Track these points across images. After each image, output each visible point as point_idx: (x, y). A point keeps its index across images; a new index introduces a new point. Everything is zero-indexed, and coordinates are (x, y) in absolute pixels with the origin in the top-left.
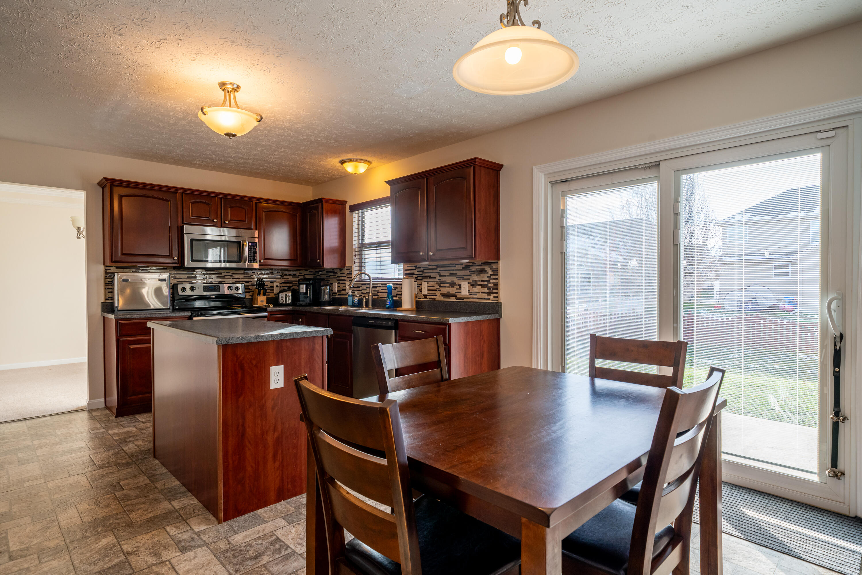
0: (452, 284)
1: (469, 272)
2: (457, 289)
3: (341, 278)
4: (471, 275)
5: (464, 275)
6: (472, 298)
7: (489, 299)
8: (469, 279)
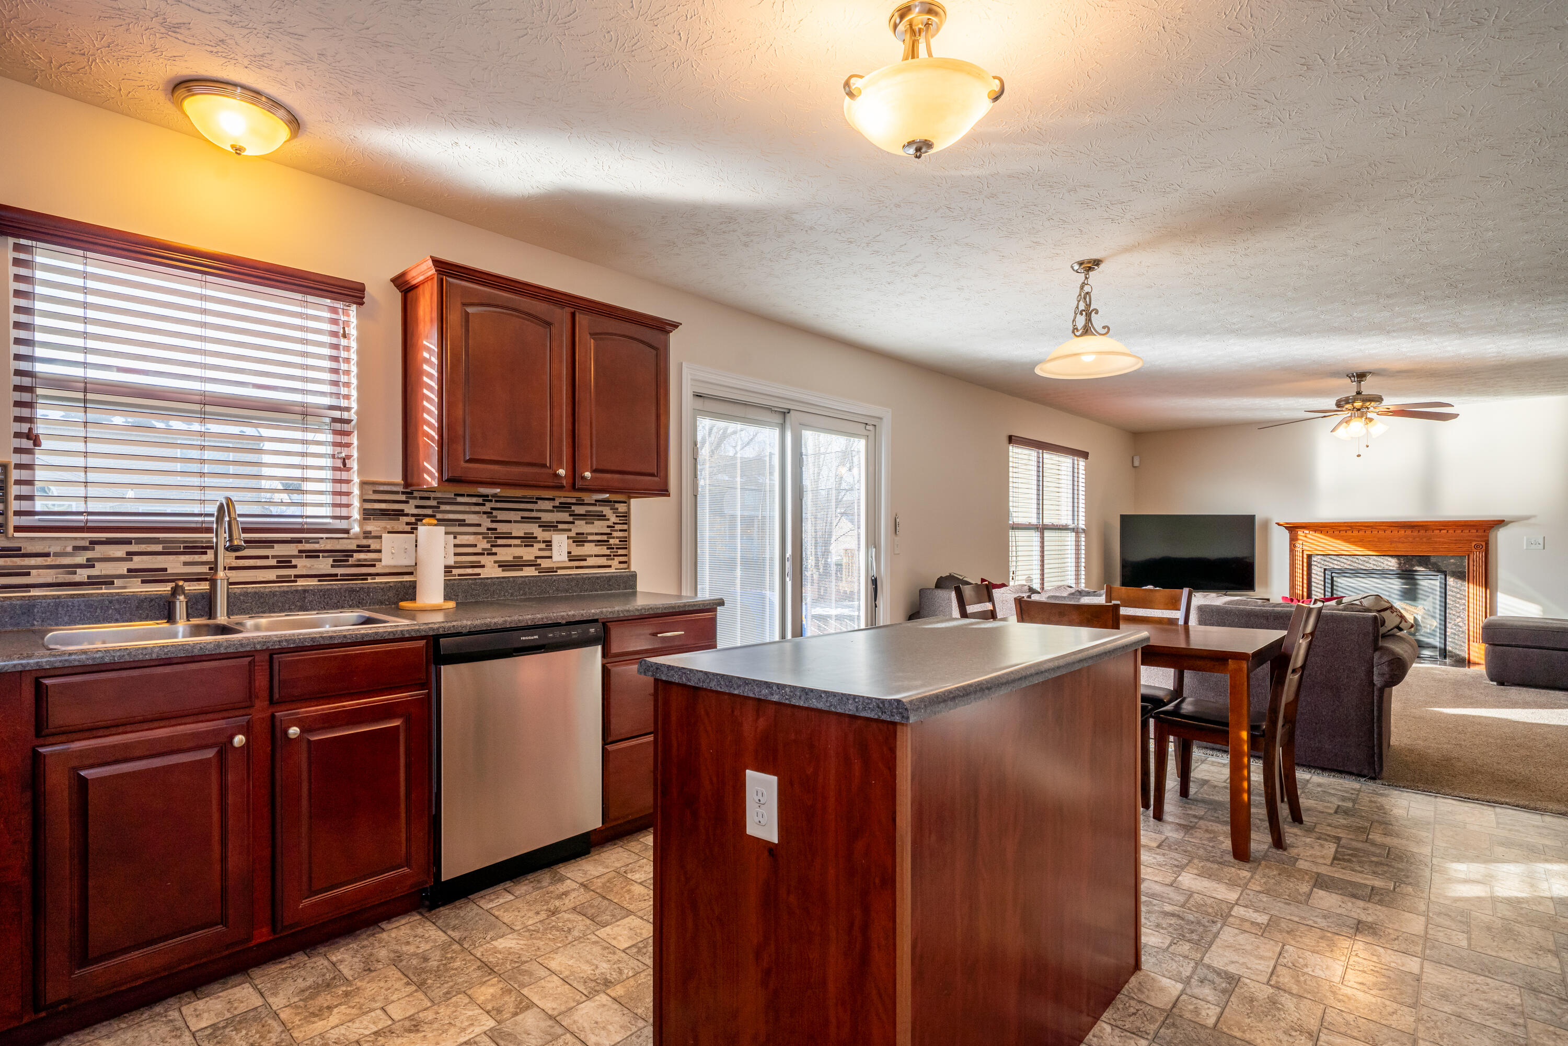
0: (528, 540)
1: (570, 515)
2: (540, 550)
4: (573, 523)
5: (558, 522)
6: (577, 567)
7: (610, 566)
8: (570, 530)
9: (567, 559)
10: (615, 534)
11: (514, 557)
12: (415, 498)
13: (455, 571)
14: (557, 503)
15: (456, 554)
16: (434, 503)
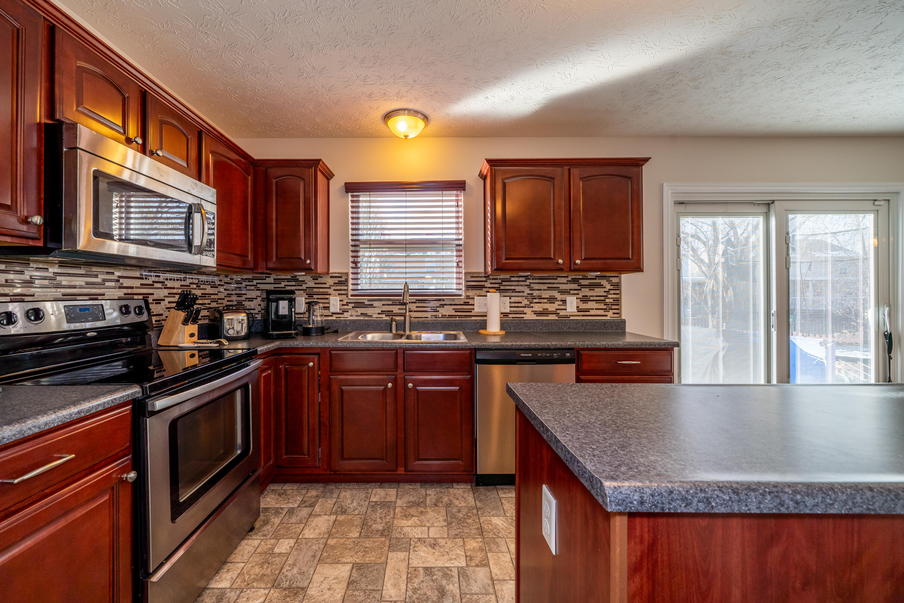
0: (552, 300)
1: (578, 285)
2: (559, 305)
3: (315, 290)
4: (581, 290)
5: (570, 290)
6: (583, 316)
7: (607, 316)
8: (578, 294)
9: (576, 311)
10: (610, 296)
11: (543, 309)
12: (490, 279)
13: (510, 316)
14: (569, 279)
15: (510, 307)
16: (500, 281)
